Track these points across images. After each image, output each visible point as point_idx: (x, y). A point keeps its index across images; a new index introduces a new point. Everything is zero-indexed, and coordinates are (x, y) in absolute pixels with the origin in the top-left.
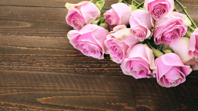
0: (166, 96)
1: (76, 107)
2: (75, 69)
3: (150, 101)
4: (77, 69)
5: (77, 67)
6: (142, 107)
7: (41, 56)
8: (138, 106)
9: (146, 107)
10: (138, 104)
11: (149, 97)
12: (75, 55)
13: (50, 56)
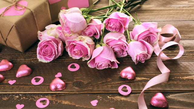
0: (97, 74)
1: (29, 84)
2: (31, 62)
3: (84, 77)
4: (33, 61)
5: (33, 60)
6: (78, 81)
7: (6, 55)
8: (75, 81)
9: (81, 81)
10: (75, 80)
11: (84, 75)
12: (33, 53)
13: (13, 54)
